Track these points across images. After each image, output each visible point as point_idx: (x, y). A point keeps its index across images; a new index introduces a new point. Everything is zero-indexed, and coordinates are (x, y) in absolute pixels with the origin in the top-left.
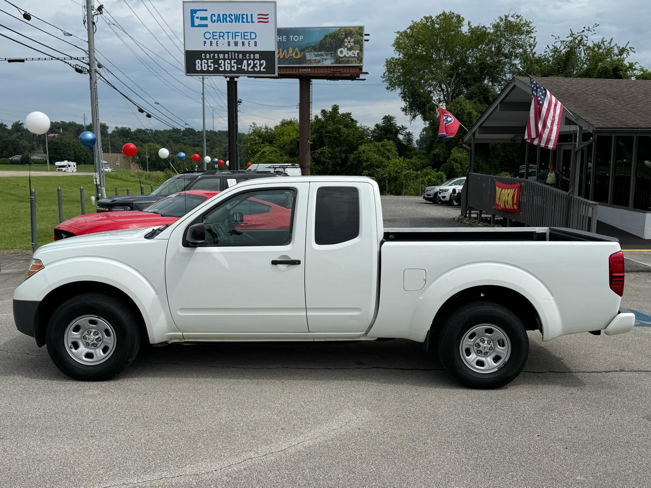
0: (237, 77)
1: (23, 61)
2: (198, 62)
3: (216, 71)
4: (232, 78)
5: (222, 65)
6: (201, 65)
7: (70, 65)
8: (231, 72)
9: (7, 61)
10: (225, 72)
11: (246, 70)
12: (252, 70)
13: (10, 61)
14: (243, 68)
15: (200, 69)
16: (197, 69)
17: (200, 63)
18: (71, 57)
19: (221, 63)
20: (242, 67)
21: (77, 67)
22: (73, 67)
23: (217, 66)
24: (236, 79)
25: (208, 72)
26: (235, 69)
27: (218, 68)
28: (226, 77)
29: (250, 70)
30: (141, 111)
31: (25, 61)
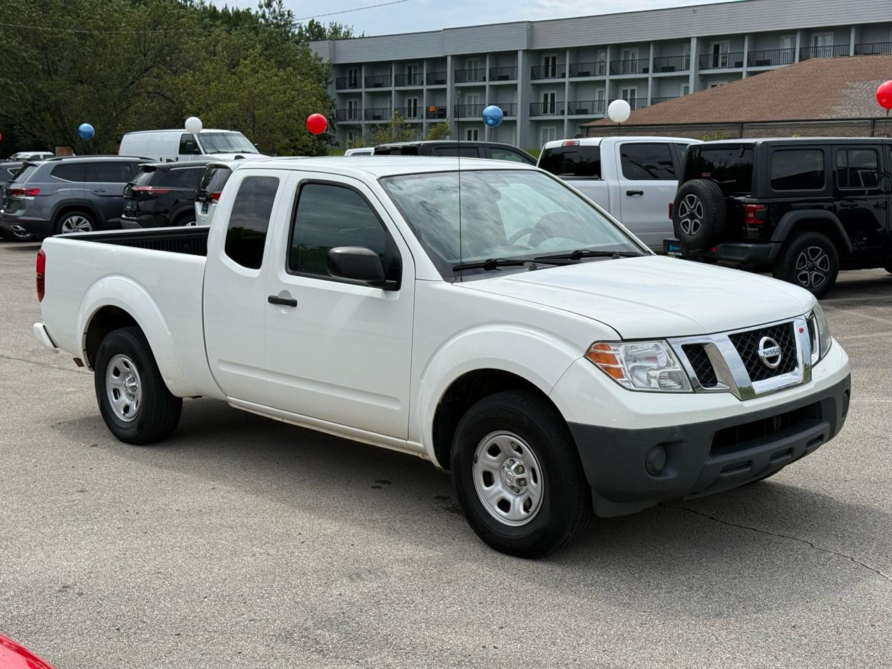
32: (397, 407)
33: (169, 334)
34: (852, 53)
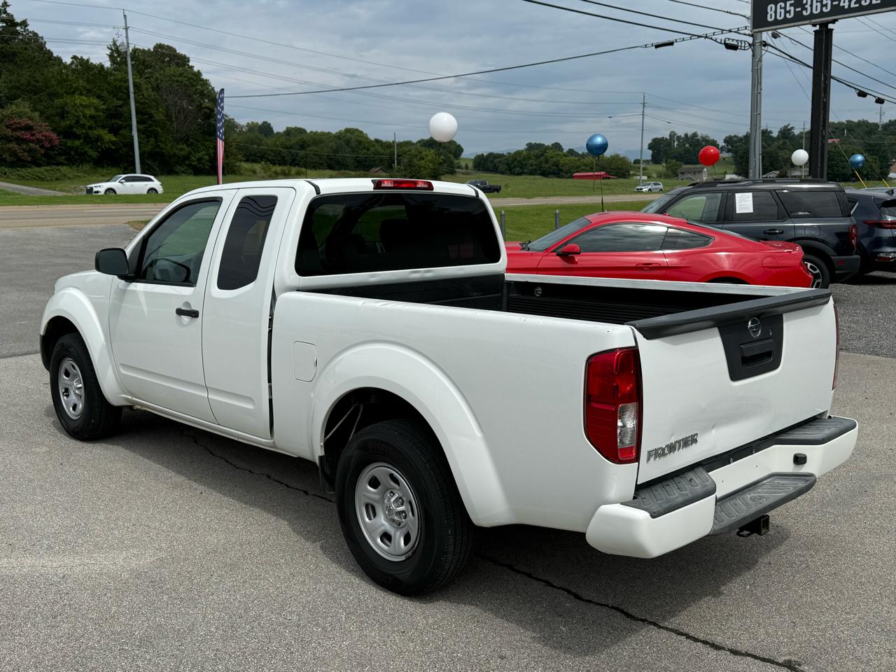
0: (834, 22)
1: (672, 44)
2: (771, 8)
3: (799, 19)
4: (824, 25)
5: (808, 6)
6: (776, 12)
7: (716, 41)
8: (822, 14)
9: (654, 47)
10: (812, 16)
11: (846, 7)
12: (857, 5)
13: (657, 46)
14: (842, 4)
15: (773, 18)
16: (769, 19)
17: (773, 9)
18: (723, 30)
19: (807, 4)
20: (839, 3)
21: (727, 42)
22: (721, 43)
23: (799, 9)
24: (830, 26)
25: (785, 21)
26: (829, 8)
27: (801, 12)
28: (814, 25)
29: (853, 5)
30: (862, 94)
31: (675, 43)
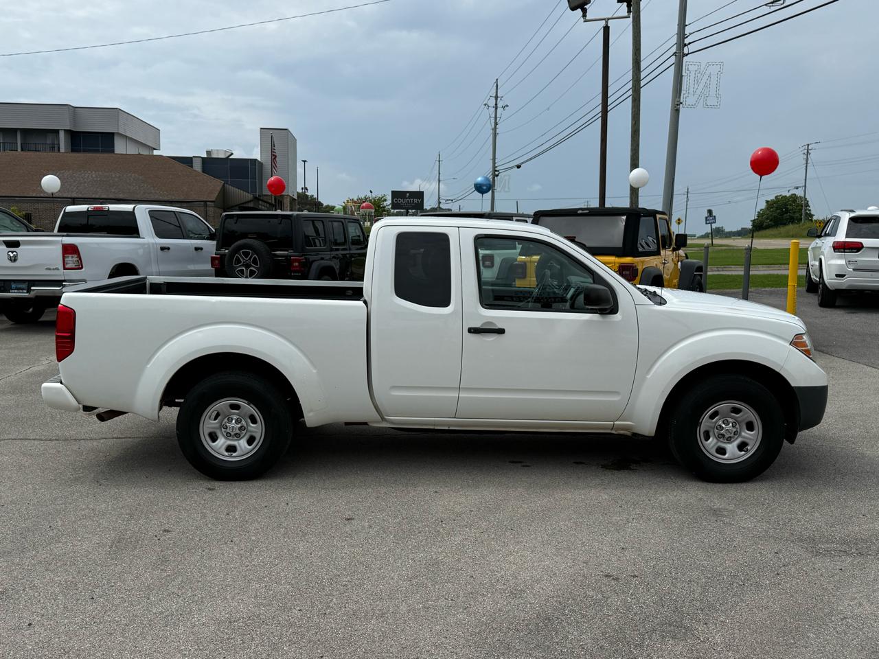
32: (616, 398)
33: (315, 371)
34: (19, 149)
